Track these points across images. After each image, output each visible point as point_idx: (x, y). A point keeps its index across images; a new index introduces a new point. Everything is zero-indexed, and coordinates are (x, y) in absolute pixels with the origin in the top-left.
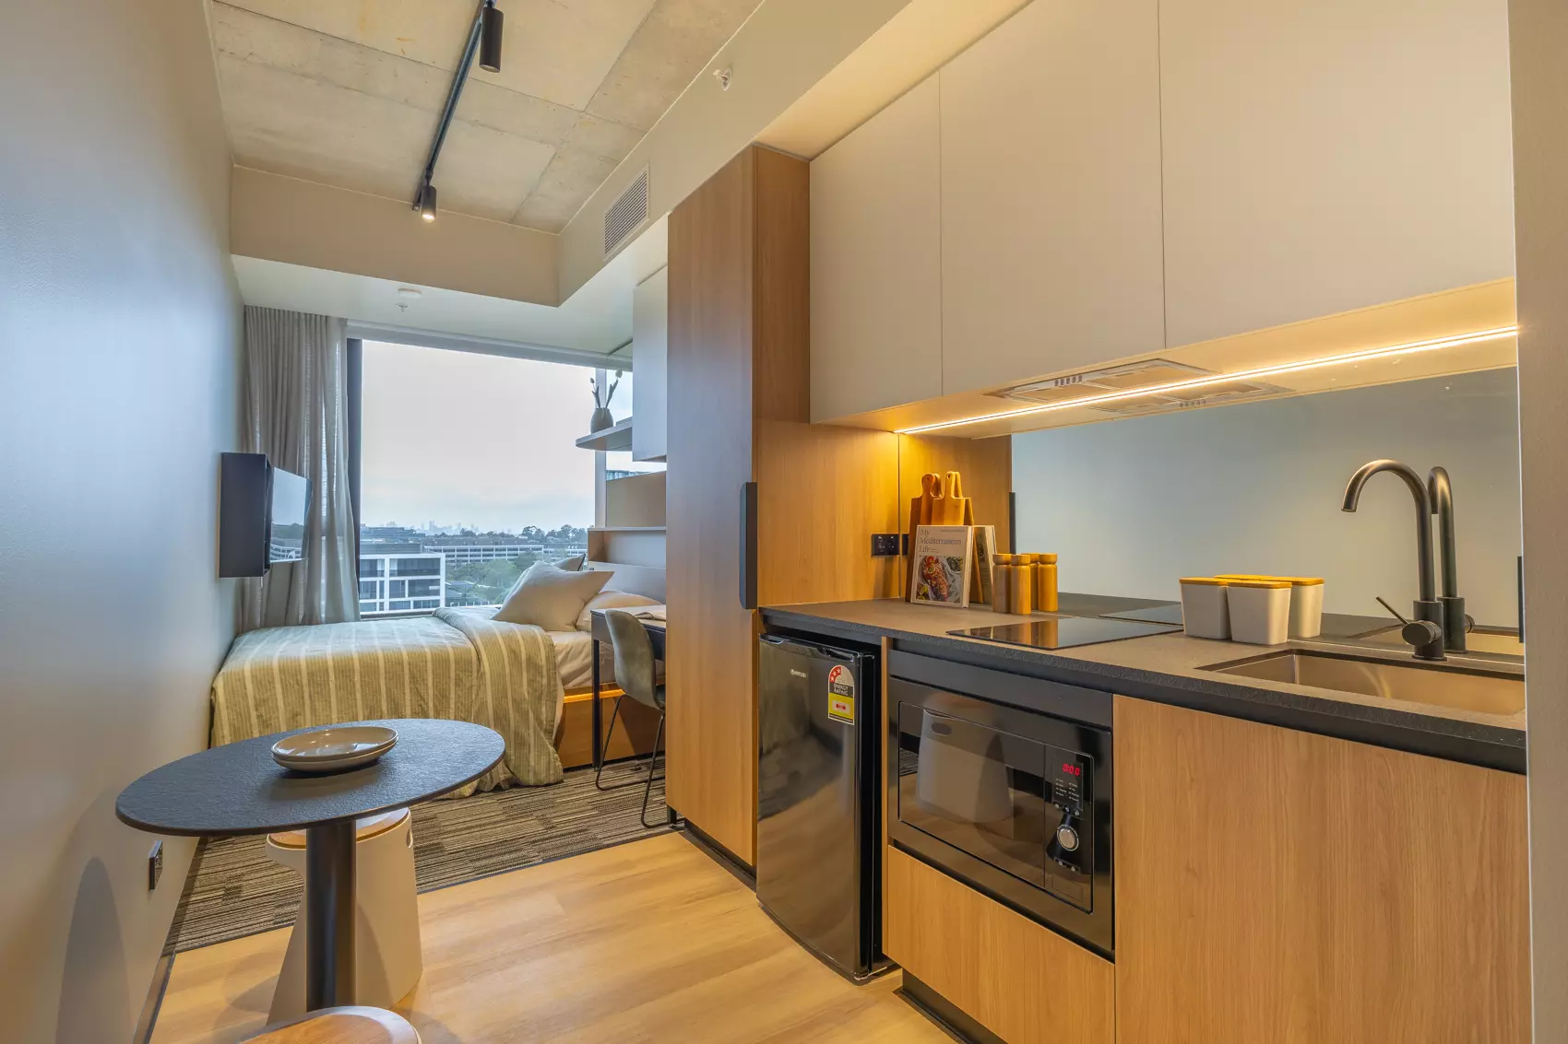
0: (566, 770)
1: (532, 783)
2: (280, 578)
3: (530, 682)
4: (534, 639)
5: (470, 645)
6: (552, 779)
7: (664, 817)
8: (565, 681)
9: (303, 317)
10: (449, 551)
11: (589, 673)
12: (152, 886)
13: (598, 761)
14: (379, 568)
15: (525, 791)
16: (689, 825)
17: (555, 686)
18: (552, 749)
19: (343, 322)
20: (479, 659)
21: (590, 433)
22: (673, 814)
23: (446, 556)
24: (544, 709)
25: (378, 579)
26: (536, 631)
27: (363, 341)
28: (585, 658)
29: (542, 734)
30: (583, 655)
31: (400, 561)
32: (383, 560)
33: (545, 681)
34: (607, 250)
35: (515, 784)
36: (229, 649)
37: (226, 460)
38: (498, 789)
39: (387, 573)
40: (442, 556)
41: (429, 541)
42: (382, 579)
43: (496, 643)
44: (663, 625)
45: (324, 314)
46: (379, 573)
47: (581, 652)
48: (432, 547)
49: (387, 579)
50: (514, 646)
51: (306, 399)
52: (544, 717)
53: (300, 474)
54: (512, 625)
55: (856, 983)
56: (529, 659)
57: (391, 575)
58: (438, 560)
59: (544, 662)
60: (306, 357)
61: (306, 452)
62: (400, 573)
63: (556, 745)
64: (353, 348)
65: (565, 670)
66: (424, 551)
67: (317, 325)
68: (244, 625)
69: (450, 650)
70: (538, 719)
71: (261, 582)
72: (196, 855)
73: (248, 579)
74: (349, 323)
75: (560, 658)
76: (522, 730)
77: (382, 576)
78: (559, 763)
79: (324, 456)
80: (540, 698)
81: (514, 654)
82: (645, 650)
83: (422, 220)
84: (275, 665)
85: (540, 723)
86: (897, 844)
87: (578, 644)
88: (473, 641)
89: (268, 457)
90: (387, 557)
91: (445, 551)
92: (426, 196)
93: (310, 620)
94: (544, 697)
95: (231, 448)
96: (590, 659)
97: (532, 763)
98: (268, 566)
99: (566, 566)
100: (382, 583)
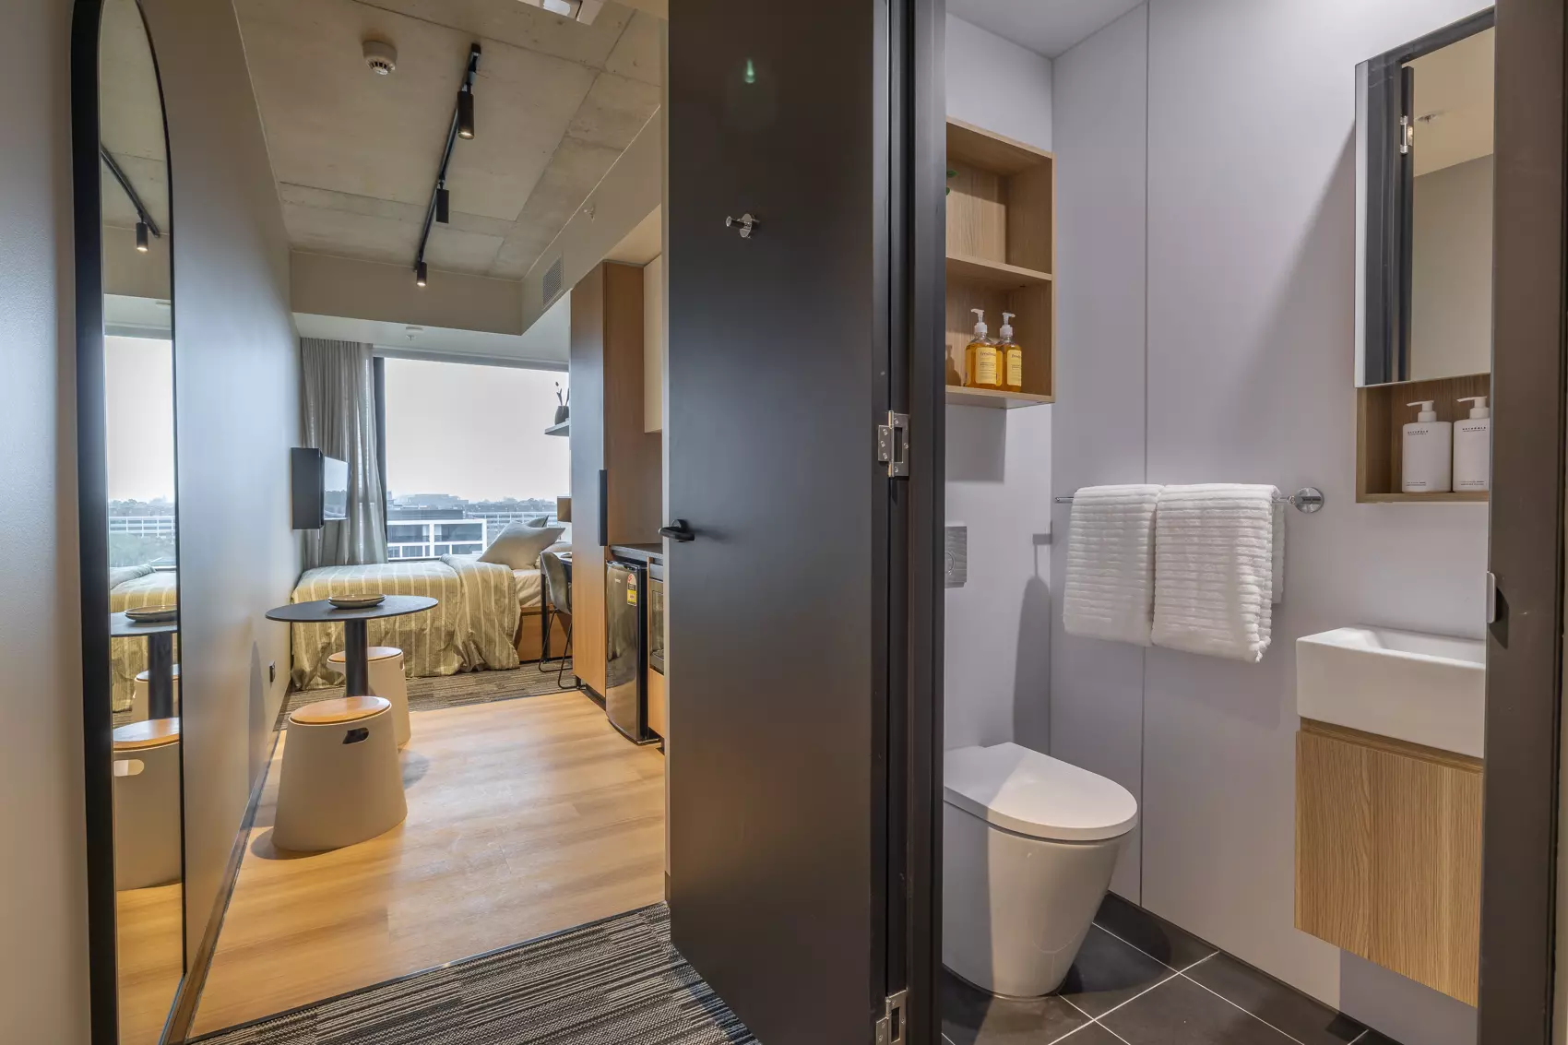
0: (522, 663)
1: (497, 668)
2: (331, 532)
3: (497, 602)
4: (500, 574)
5: (457, 577)
6: (511, 665)
7: (573, 683)
8: (522, 602)
9: (341, 344)
10: (492, 517)
11: (539, 598)
12: (272, 680)
13: (546, 657)
14: (425, 534)
15: (492, 673)
16: (588, 687)
17: (515, 605)
18: (511, 646)
19: (370, 346)
20: (462, 585)
21: (554, 425)
22: (578, 680)
23: (488, 522)
24: (506, 620)
25: (423, 544)
26: (504, 568)
27: (386, 359)
28: (536, 588)
29: (505, 636)
30: (535, 586)
31: (443, 526)
32: (428, 526)
33: (507, 601)
34: (545, 301)
35: (486, 668)
36: (299, 578)
37: (294, 452)
38: (475, 670)
39: (432, 538)
40: (484, 522)
41: (472, 507)
42: (427, 544)
43: (474, 575)
44: (571, 560)
45: (356, 341)
46: (425, 539)
47: (534, 583)
48: (474, 514)
49: (432, 544)
50: (486, 577)
51: (345, 403)
52: (506, 625)
53: (343, 459)
54: (488, 564)
55: (637, 744)
56: (496, 587)
57: (436, 540)
58: (481, 525)
59: (506, 589)
60: (344, 373)
61: (347, 443)
62: (445, 538)
63: (516, 644)
64: (378, 364)
65: (522, 595)
66: (467, 517)
67: (351, 350)
68: (307, 565)
69: (443, 580)
70: (501, 625)
71: (318, 533)
72: (284, 700)
73: (309, 531)
74: (374, 346)
75: (519, 587)
76: (490, 631)
77: (428, 541)
78: (516, 656)
79: (359, 445)
80: (503, 612)
81: (485, 582)
82: (561, 576)
83: (418, 286)
84: (329, 585)
85: (503, 629)
86: (655, 669)
87: (532, 577)
88: (458, 574)
89: (321, 450)
90: (432, 523)
91: (488, 517)
92: (421, 269)
93: (353, 561)
94: (506, 612)
95: (296, 445)
96: (540, 588)
97: (497, 654)
98: (322, 524)
99: (534, 524)
100: (427, 548)
